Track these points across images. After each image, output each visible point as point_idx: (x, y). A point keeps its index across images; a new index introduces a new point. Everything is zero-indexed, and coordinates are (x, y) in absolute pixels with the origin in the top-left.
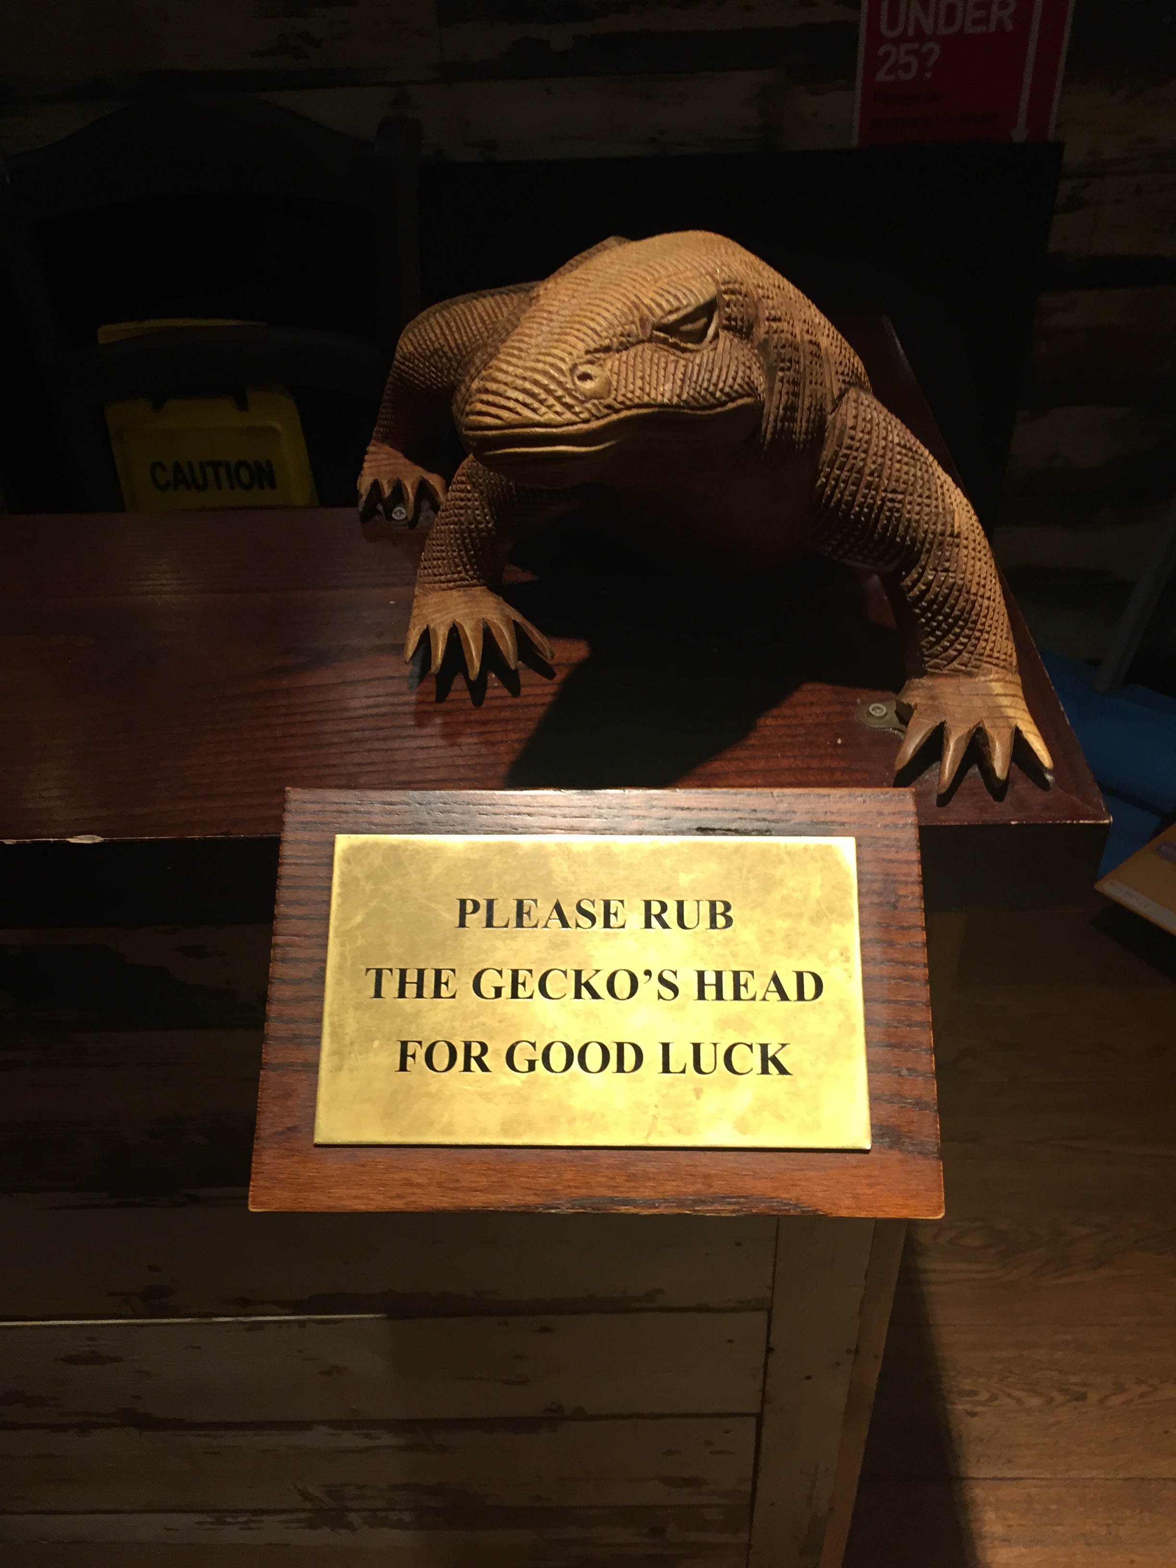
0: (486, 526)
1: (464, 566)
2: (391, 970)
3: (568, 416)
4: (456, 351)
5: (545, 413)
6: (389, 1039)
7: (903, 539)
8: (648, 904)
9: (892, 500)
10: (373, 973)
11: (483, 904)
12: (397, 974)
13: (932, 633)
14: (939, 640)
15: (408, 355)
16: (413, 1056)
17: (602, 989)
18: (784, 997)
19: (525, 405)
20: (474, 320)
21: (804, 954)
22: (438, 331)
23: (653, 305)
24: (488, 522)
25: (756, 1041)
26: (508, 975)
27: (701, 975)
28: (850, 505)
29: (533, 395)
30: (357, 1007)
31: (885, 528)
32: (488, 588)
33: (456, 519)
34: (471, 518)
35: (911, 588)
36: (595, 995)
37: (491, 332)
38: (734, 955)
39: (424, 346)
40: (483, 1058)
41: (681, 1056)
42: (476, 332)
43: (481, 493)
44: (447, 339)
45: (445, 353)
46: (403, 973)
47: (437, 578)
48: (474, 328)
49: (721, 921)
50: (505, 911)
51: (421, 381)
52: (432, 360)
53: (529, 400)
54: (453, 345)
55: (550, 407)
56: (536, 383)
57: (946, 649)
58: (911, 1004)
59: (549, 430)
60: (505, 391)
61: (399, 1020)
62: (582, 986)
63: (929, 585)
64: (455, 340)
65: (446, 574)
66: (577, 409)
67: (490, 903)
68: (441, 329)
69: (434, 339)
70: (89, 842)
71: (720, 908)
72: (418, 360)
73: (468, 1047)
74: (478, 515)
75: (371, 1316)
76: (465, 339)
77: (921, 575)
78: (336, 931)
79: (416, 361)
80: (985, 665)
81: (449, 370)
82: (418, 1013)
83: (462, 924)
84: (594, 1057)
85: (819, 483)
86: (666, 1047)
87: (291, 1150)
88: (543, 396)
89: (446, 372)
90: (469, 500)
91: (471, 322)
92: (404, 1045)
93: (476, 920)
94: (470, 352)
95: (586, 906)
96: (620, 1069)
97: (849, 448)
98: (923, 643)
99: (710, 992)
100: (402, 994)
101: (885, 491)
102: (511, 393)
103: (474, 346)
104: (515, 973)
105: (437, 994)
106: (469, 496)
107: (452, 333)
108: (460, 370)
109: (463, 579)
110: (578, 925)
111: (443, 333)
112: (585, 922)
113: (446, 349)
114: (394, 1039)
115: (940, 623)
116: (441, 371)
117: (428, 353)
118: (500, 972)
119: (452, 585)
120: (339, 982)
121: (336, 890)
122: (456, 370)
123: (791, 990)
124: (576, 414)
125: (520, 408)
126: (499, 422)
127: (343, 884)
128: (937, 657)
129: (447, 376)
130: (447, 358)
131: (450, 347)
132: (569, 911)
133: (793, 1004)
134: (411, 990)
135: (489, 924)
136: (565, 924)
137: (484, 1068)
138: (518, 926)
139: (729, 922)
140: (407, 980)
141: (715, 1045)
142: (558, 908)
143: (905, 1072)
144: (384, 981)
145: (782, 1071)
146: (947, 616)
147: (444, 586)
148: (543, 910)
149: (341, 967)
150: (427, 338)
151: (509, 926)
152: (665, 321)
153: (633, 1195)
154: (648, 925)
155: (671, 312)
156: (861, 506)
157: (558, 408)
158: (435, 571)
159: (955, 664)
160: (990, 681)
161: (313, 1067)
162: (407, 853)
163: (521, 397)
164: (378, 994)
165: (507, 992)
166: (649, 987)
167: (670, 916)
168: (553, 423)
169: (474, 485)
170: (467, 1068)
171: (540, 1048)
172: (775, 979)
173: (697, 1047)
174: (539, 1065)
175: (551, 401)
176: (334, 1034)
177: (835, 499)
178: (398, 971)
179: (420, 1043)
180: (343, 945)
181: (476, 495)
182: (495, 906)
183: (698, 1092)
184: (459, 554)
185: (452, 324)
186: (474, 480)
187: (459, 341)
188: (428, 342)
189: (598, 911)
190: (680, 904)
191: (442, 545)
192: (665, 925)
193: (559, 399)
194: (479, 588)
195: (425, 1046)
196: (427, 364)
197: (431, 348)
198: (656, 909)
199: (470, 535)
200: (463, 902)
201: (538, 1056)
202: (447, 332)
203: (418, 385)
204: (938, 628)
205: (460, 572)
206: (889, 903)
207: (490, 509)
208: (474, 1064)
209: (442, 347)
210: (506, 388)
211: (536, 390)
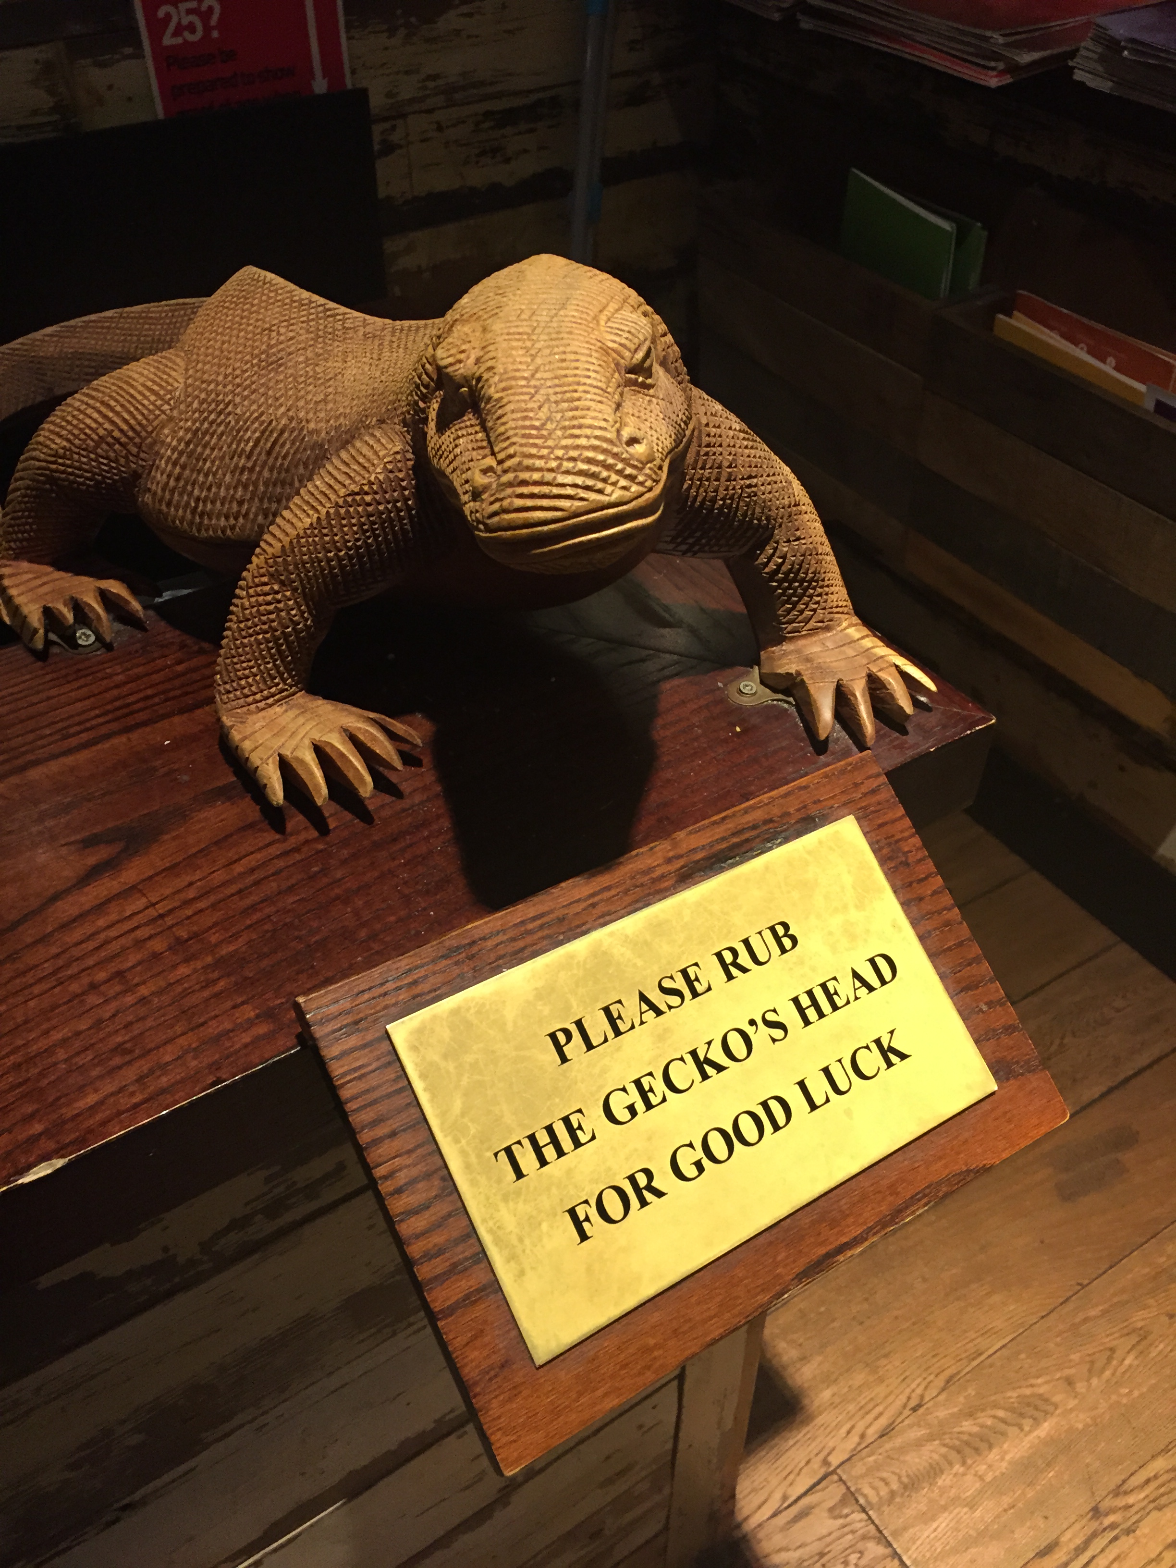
0: (305, 625)
1: (281, 675)
2: (519, 1142)
3: (634, 488)
4: (131, 434)
5: (613, 492)
6: (555, 1215)
7: (759, 520)
8: (719, 955)
9: (750, 486)
10: (503, 1155)
11: (573, 1029)
12: (526, 1143)
13: (787, 602)
14: (795, 604)
15: (61, 451)
16: (587, 1219)
17: (723, 1060)
18: (871, 989)
19: (587, 488)
20: (140, 392)
21: (866, 941)
22: (96, 415)
23: (621, 348)
24: (307, 620)
25: (868, 1040)
26: (632, 1089)
27: (796, 1001)
28: (714, 500)
29: (594, 476)
30: (505, 1198)
31: (745, 515)
32: (307, 692)
33: (265, 627)
34: (286, 621)
35: (766, 565)
36: (720, 1068)
37: (172, 402)
38: (813, 969)
39: (82, 436)
40: (653, 1184)
41: (819, 1088)
42: (151, 407)
43: (295, 590)
44: (113, 422)
45: (117, 440)
46: (532, 1138)
47: (250, 699)
48: (146, 402)
49: (787, 943)
50: (598, 1026)
51: (87, 479)
52: (99, 451)
53: (590, 482)
54: (125, 427)
55: (614, 484)
56: (589, 461)
57: (802, 612)
58: (960, 944)
59: (620, 508)
60: (555, 478)
61: (554, 1190)
62: (703, 1065)
63: (784, 557)
64: (126, 421)
65: (262, 691)
66: (641, 478)
67: (579, 1024)
68: (100, 412)
69: (94, 425)
70: (49, 1171)
71: (780, 931)
72: (78, 454)
73: (632, 1179)
74: (295, 616)
75: (331, 1509)
76: (140, 417)
77: (775, 549)
78: (442, 1130)
79: (76, 457)
80: (837, 616)
81: (126, 457)
82: (569, 1172)
83: (564, 1059)
84: (748, 1128)
85: (685, 486)
86: (802, 1085)
87: (514, 1387)
88: (605, 474)
89: (122, 461)
90: (279, 602)
91: (139, 397)
92: (572, 1212)
93: (575, 1048)
94: (152, 432)
95: (667, 984)
96: (776, 1128)
97: (708, 445)
98: (780, 612)
99: (811, 1013)
100: (543, 1162)
101: (742, 479)
102: (561, 479)
103: (155, 423)
104: (638, 1083)
105: (577, 1144)
106: (279, 596)
107: (117, 414)
108: (142, 455)
109: (282, 691)
110: (670, 1007)
111: (105, 417)
112: (674, 1000)
113: (116, 434)
114: (559, 1211)
115: (795, 590)
116: (116, 461)
117: (92, 444)
118: (624, 1090)
119: (271, 701)
120: (474, 1183)
121: (418, 1086)
122: (137, 456)
123: (872, 979)
124: (641, 484)
125: (582, 494)
126: (559, 514)
127: (423, 1076)
128: (793, 621)
129: (126, 465)
130: (120, 444)
131: (121, 431)
132: (656, 997)
133: (881, 992)
134: (549, 1152)
135: (590, 1046)
136: (659, 1012)
137: (659, 1194)
138: (616, 1036)
139: (794, 940)
140: (541, 1144)
141: (840, 1061)
142: (643, 998)
143: (985, 1008)
144: (518, 1157)
145: (903, 1056)
146: (803, 580)
147: (262, 705)
148: (631, 1009)
149: (468, 1167)
150: (82, 426)
151: (609, 1039)
152: (634, 361)
153: (844, 1240)
154: (730, 977)
155: (636, 350)
156: (723, 499)
157: (623, 482)
158: (246, 691)
159: (812, 624)
160: (845, 629)
161: (494, 1286)
162: (472, 1011)
163: (579, 480)
164: (519, 1174)
165: (640, 1106)
166: (761, 1036)
167: (744, 959)
168: (625, 500)
169: (282, 583)
170: (644, 1203)
171: (698, 1145)
172: (856, 975)
173: (826, 1071)
174: (706, 1162)
175: (614, 477)
176: (497, 1241)
177: (699, 499)
178: (527, 1140)
179: (586, 1202)
180: (457, 1141)
181: (288, 593)
182: (586, 1025)
183: (848, 1113)
184: (275, 665)
185: (113, 403)
186: (283, 578)
187: (132, 422)
188: (87, 431)
189: (680, 984)
190: (746, 942)
191: (249, 661)
192: (744, 970)
193: (620, 473)
194: (299, 694)
195: (593, 1202)
196: (92, 456)
197: (95, 437)
198: (728, 957)
199: (286, 640)
200: (553, 1036)
201: (700, 1154)
202: (111, 415)
203: (83, 484)
204: (793, 595)
205: (278, 684)
206: (901, 863)
207: (307, 606)
208: (648, 1196)
209: (110, 433)
210: (553, 475)
211: (594, 469)
